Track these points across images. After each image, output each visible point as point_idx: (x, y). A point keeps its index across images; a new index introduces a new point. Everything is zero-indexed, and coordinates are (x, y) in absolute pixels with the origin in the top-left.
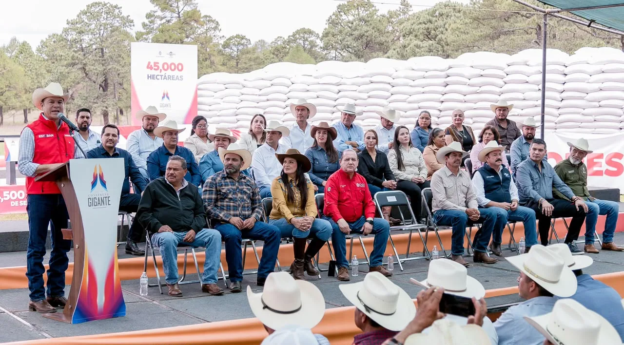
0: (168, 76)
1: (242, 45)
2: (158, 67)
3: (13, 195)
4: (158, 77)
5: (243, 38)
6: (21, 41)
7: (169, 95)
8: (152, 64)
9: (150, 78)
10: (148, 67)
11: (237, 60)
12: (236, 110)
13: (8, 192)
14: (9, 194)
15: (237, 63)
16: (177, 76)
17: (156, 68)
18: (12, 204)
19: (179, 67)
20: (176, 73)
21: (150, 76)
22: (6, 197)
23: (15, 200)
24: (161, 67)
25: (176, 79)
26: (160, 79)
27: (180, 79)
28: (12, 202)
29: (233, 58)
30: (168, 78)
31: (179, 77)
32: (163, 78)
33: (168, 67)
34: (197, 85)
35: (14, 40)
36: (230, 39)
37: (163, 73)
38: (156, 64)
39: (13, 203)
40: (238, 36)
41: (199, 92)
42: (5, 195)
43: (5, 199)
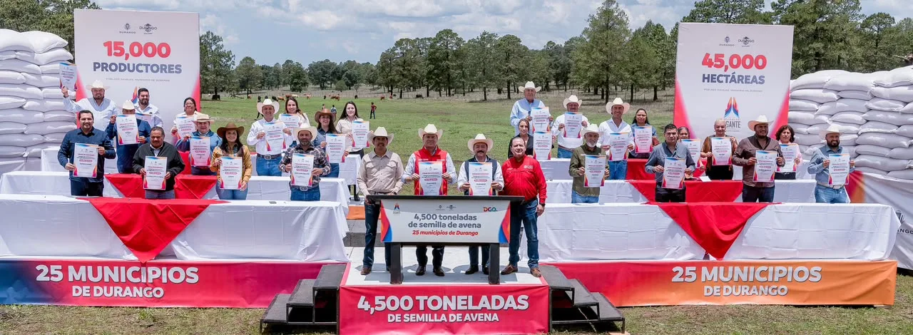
0: (739, 76)
1: (884, 23)
2: (722, 62)
3: (393, 303)
4: (721, 79)
5: (887, 16)
6: (655, 24)
7: (739, 108)
8: (712, 57)
9: (706, 80)
10: (704, 63)
11: (877, 40)
12: (856, 136)
13: (383, 298)
14: (385, 301)
15: (877, 43)
16: (755, 77)
17: (719, 63)
18: (389, 318)
19: (759, 62)
20: (753, 72)
21: (706, 76)
22: (380, 305)
23: (394, 312)
24: (727, 63)
25: (753, 81)
26: (724, 81)
27: (758, 81)
28: (389, 315)
29: (873, 38)
30: (739, 80)
31: (758, 78)
32: (729, 80)
33: (740, 61)
34: (789, 92)
35: (649, 24)
36: (871, 18)
37: (730, 71)
38: (719, 57)
39: (391, 318)
40: (880, 15)
41: (791, 103)
42: (377, 302)
43: (377, 308)
